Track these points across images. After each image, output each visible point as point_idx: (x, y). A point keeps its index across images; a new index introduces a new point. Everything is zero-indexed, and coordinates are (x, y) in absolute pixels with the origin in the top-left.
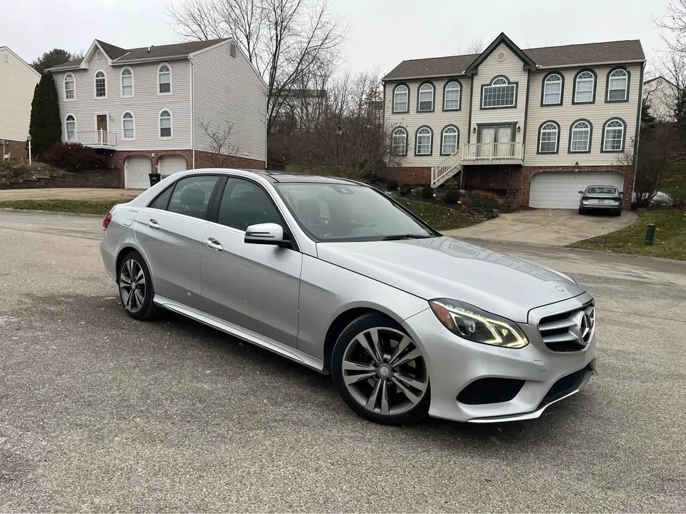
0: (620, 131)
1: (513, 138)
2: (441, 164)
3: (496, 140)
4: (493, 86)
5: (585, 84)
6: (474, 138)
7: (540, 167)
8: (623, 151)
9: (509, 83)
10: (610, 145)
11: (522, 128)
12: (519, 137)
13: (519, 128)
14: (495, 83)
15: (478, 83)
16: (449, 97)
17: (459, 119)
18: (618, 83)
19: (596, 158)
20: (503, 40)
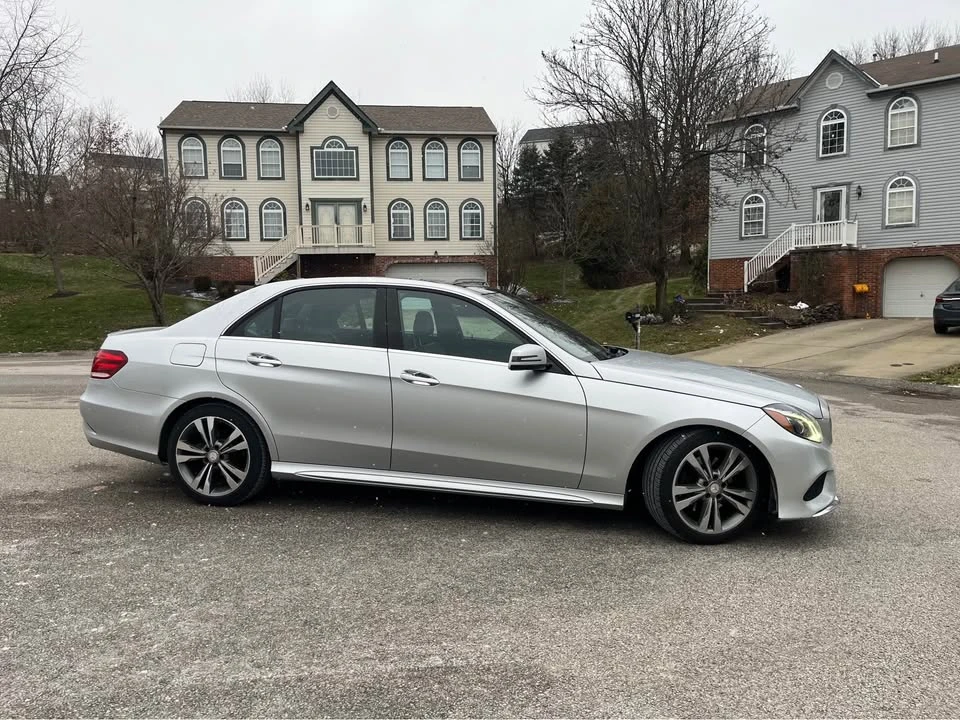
0: (477, 215)
1: (359, 220)
2: (267, 251)
3: (337, 221)
4: (326, 150)
5: (435, 157)
6: (307, 218)
7: (395, 257)
8: (482, 239)
9: (347, 148)
10: (469, 231)
11: (369, 206)
12: (366, 218)
13: (365, 206)
14: (328, 146)
15: (305, 144)
16: (266, 160)
17: (283, 191)
18: (470, 158)
19: (454, 247)
20: (332, 90)
